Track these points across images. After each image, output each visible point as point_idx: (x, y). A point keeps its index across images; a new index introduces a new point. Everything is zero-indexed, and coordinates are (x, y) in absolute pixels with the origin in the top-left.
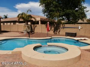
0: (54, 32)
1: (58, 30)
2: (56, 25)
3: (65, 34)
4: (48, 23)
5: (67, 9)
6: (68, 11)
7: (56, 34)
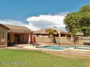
0: (74, 42)
1: (78, 41)
2: (75, 37)
3: (83, 44)
4: (72, 36)
5: (84, 26)
6: (85, 28)
7: (76, 44)
